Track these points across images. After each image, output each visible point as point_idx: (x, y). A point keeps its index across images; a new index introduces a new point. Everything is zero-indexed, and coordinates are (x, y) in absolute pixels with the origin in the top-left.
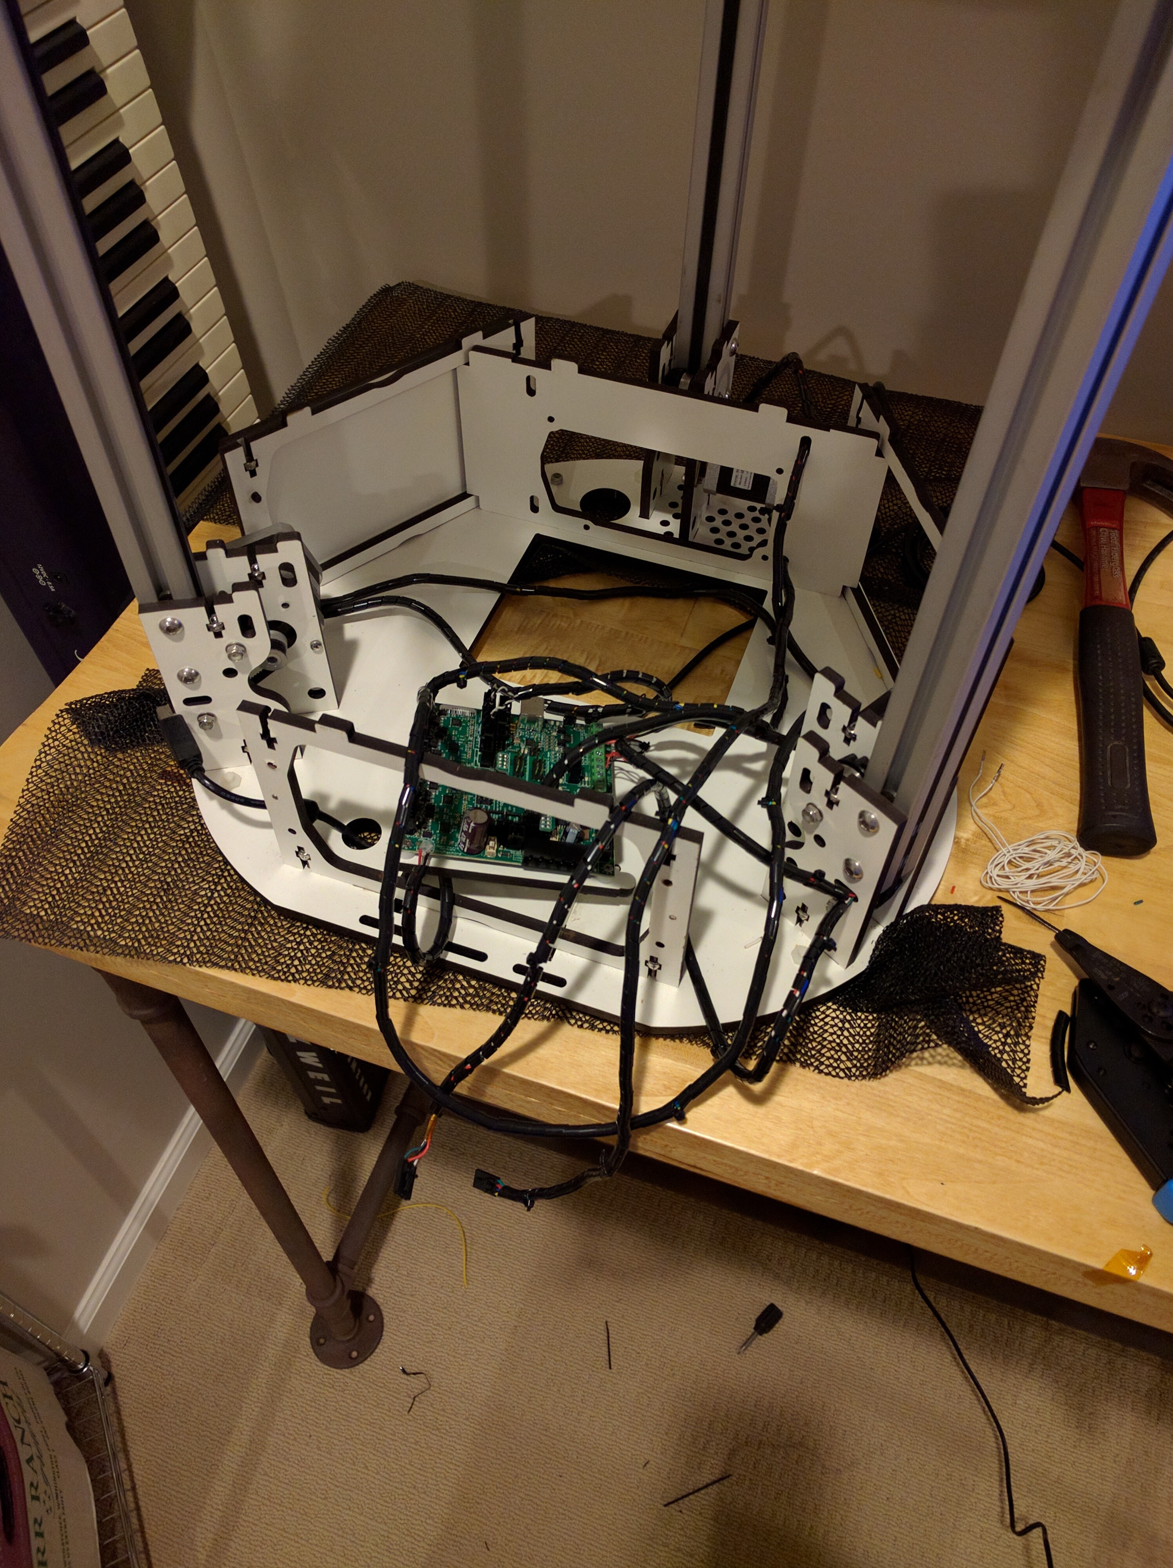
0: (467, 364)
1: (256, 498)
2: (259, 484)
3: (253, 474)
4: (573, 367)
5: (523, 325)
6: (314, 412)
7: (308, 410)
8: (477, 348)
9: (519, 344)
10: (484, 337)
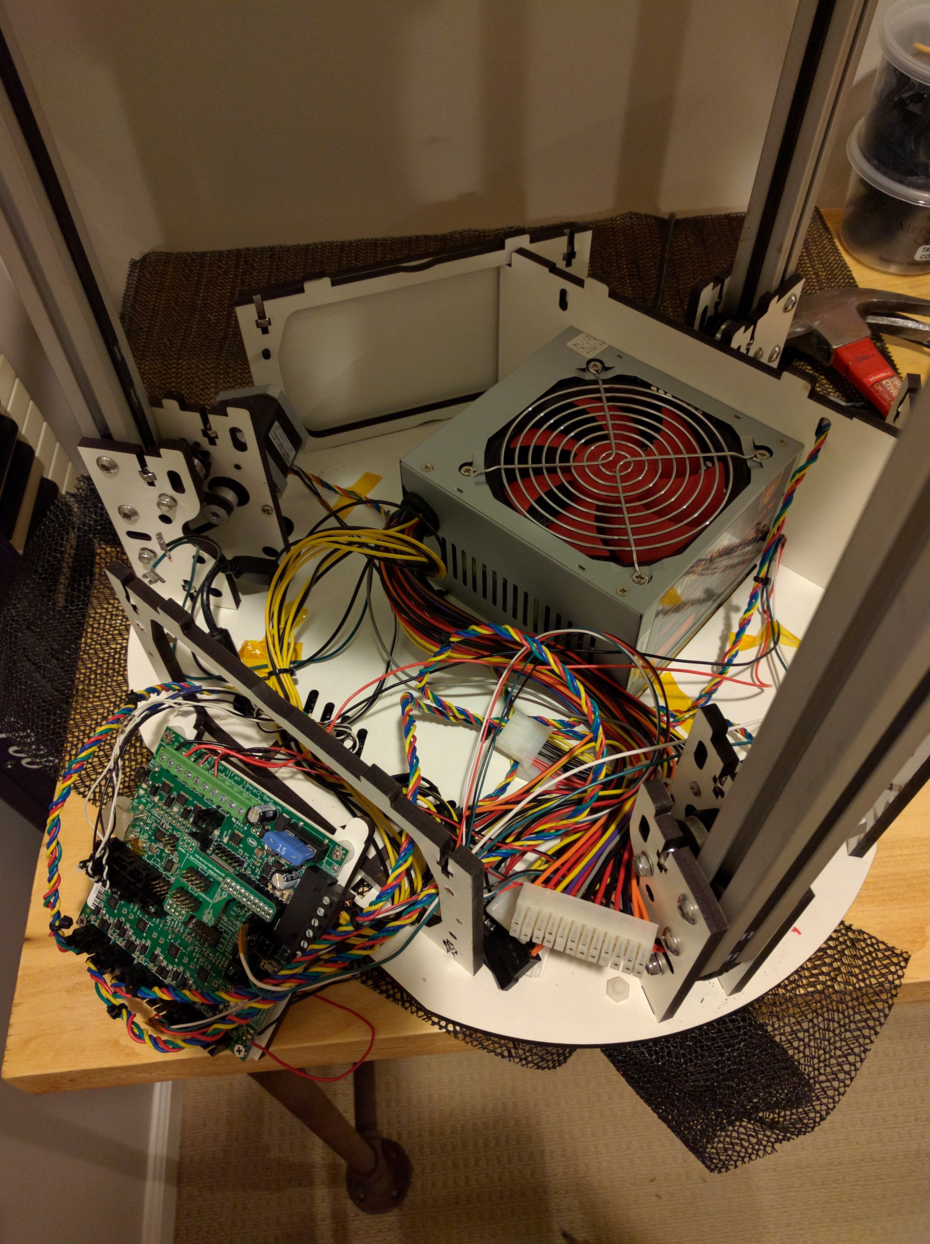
0: (510, 265)
1: (266, 354)
2: (271, 341)
3: (265, 331)
4: (604, 289)
5: (578, 237)
6: (334, 284)
7: (327, 281)
8: (522, 252)
9: (570, 256)
10: (532, 241)
